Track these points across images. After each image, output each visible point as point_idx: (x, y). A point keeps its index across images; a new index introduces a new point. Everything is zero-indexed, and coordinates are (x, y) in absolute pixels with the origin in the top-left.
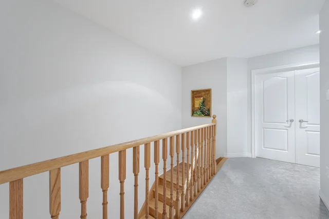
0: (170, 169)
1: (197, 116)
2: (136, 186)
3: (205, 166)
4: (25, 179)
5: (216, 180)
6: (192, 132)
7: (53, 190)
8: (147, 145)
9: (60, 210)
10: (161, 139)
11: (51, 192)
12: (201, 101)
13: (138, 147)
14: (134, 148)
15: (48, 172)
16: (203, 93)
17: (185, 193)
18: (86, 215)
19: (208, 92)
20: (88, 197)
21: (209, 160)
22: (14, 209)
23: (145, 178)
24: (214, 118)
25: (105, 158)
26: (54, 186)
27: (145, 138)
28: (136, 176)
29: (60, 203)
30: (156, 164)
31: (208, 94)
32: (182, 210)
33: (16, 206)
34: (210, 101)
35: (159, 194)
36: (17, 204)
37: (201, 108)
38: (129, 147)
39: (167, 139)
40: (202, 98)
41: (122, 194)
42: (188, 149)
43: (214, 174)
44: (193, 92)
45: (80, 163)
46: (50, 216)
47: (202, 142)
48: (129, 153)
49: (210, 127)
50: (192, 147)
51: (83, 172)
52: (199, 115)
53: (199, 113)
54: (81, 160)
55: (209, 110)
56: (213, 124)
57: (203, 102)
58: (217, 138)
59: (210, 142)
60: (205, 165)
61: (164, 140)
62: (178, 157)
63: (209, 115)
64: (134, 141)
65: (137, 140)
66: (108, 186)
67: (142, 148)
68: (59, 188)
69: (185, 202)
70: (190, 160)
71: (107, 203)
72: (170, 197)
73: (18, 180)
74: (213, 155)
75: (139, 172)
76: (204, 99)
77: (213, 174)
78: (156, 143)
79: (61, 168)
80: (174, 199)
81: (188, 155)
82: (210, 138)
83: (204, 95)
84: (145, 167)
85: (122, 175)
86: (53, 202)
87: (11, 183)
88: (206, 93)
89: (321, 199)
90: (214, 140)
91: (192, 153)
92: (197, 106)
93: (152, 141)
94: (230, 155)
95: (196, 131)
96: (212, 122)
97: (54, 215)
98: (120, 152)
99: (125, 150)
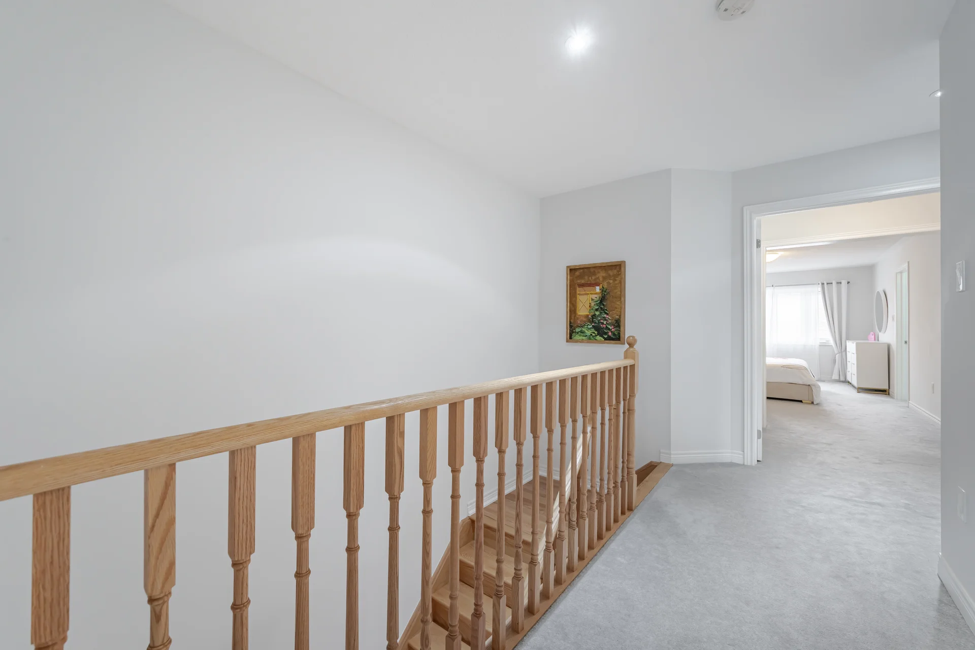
0: (496, 498)
1: (582, 341)
2: (393, 529)
3: (601, 487)
4: (75, 489)
5: (634, 527)
6: (563, 382)
7: (153, 526)
8: (427, 414)
9: (173, 584)
10: (468, 397)
11: (149, 531)
12: (596, 297)
13: (401, 416)
14: (390, 420)
15: (142, 473)
16: (602, 274)
17: (540, 558)
18: (249, 601)
19: (616, 269)
20: (252, 550)
21: (616, 467)
22: (43, 572)
23: (422, 508)
24: (631, 345)
25: (303, 444)
26: (157, 516)
27: (422, 395)
28: (394, 499)
29: (172, 565)
30: (455, 471)
31: (615, 277)
32: (530, 610)
33: (52, 563)
34: (621, 297)
35: (461, 562)
36: (52, 557)
37: (594, 316)
38: (374, 415)
39: (486, 398)
40: (598, 289)
41: (352, 550)
42: (550, 431)
43: (630, 509)
44: (572, 270)
45: (233, 454)
46: (146, 598)
47: (594, 412)
48: (375, 432)
49: (618, 370)
50: (563, 426)
51: (241, 481)
52: (590, 339)
53: (588, 333)
54: (236, 445)
55: (618, 324)
56: (628, 362)
57: (602, 300)
58: (638, 403)
59: (618, 416)
60: (602, 480)
61: (479, 402)
62: (519, 452)
63: (616, 338)
64: (390, 400)
65: (397, 399)
66: (310, 523)
67: (412, 422)
68: (172, 522)
69: (539, 587)
70: (556, 468)
71: (309, 572)
72: (494, 573)
73: (59, 490)
74: (628, 454)
75: (401, 489)
76: (602, 290)
77: (628, 508)
78: (455, 408)
79: (178, 465)
80: (508, 579)
81: (550, 450)
82: (618, 402)
83: (604, 278)
84: (422, 476)
85: (353, 493)
86: (153, 560)
87: (37, 497)
88: (611, 273)
89: (943, 585)
90: (629, 411)
91: (562, 444)
92: (583, 311)
93: (442, 402)
94: (677, 455)
95: (574, 379)
96: (626, 357)
97: (157, 593)
98: (348, 429)
99: (363, 424)
